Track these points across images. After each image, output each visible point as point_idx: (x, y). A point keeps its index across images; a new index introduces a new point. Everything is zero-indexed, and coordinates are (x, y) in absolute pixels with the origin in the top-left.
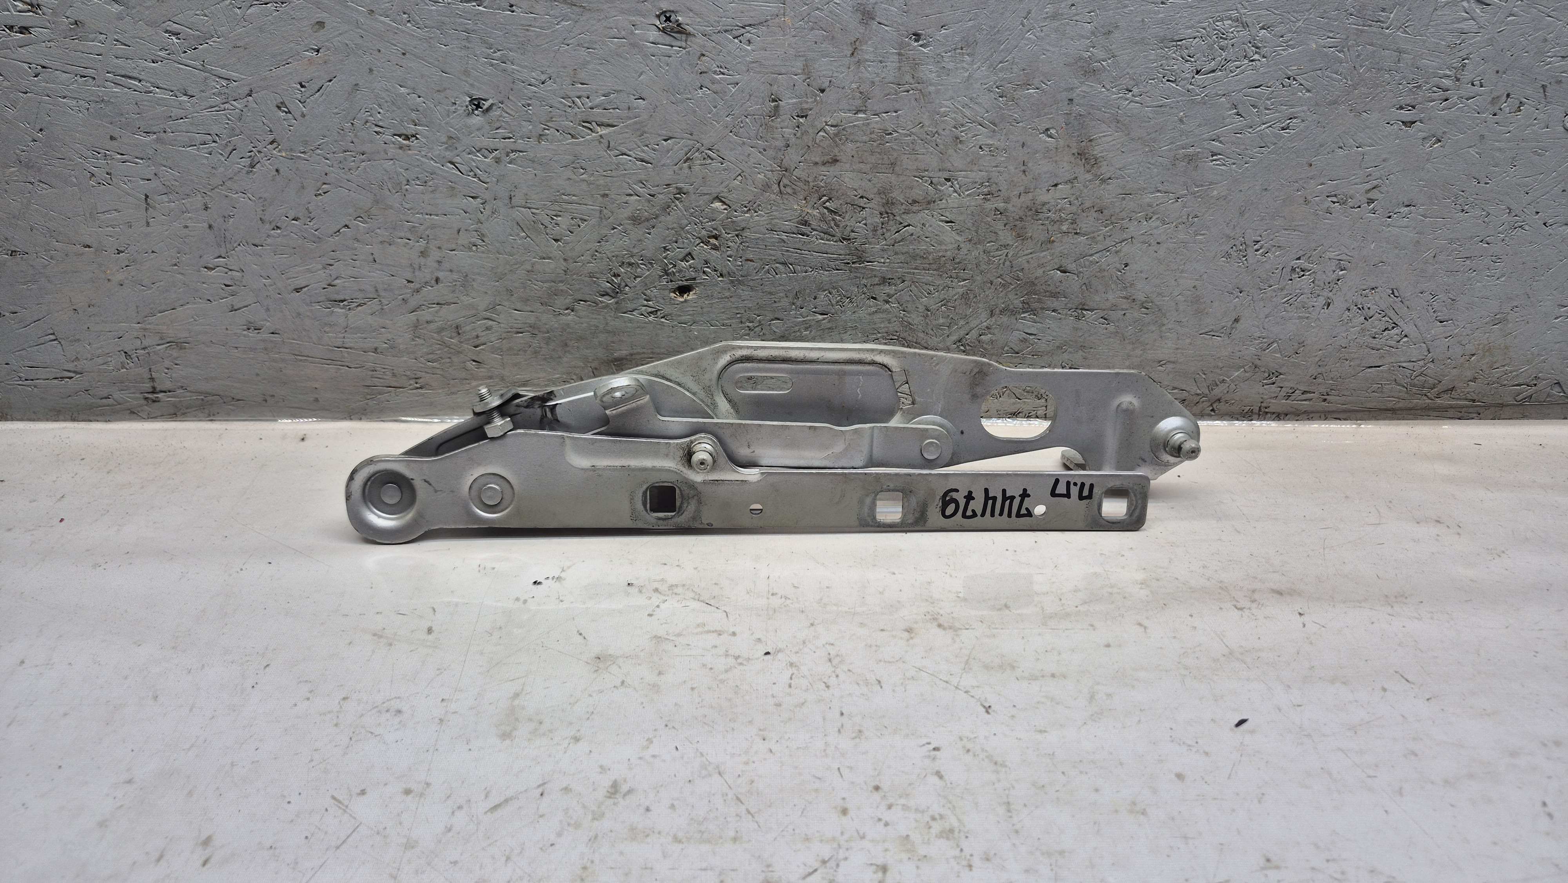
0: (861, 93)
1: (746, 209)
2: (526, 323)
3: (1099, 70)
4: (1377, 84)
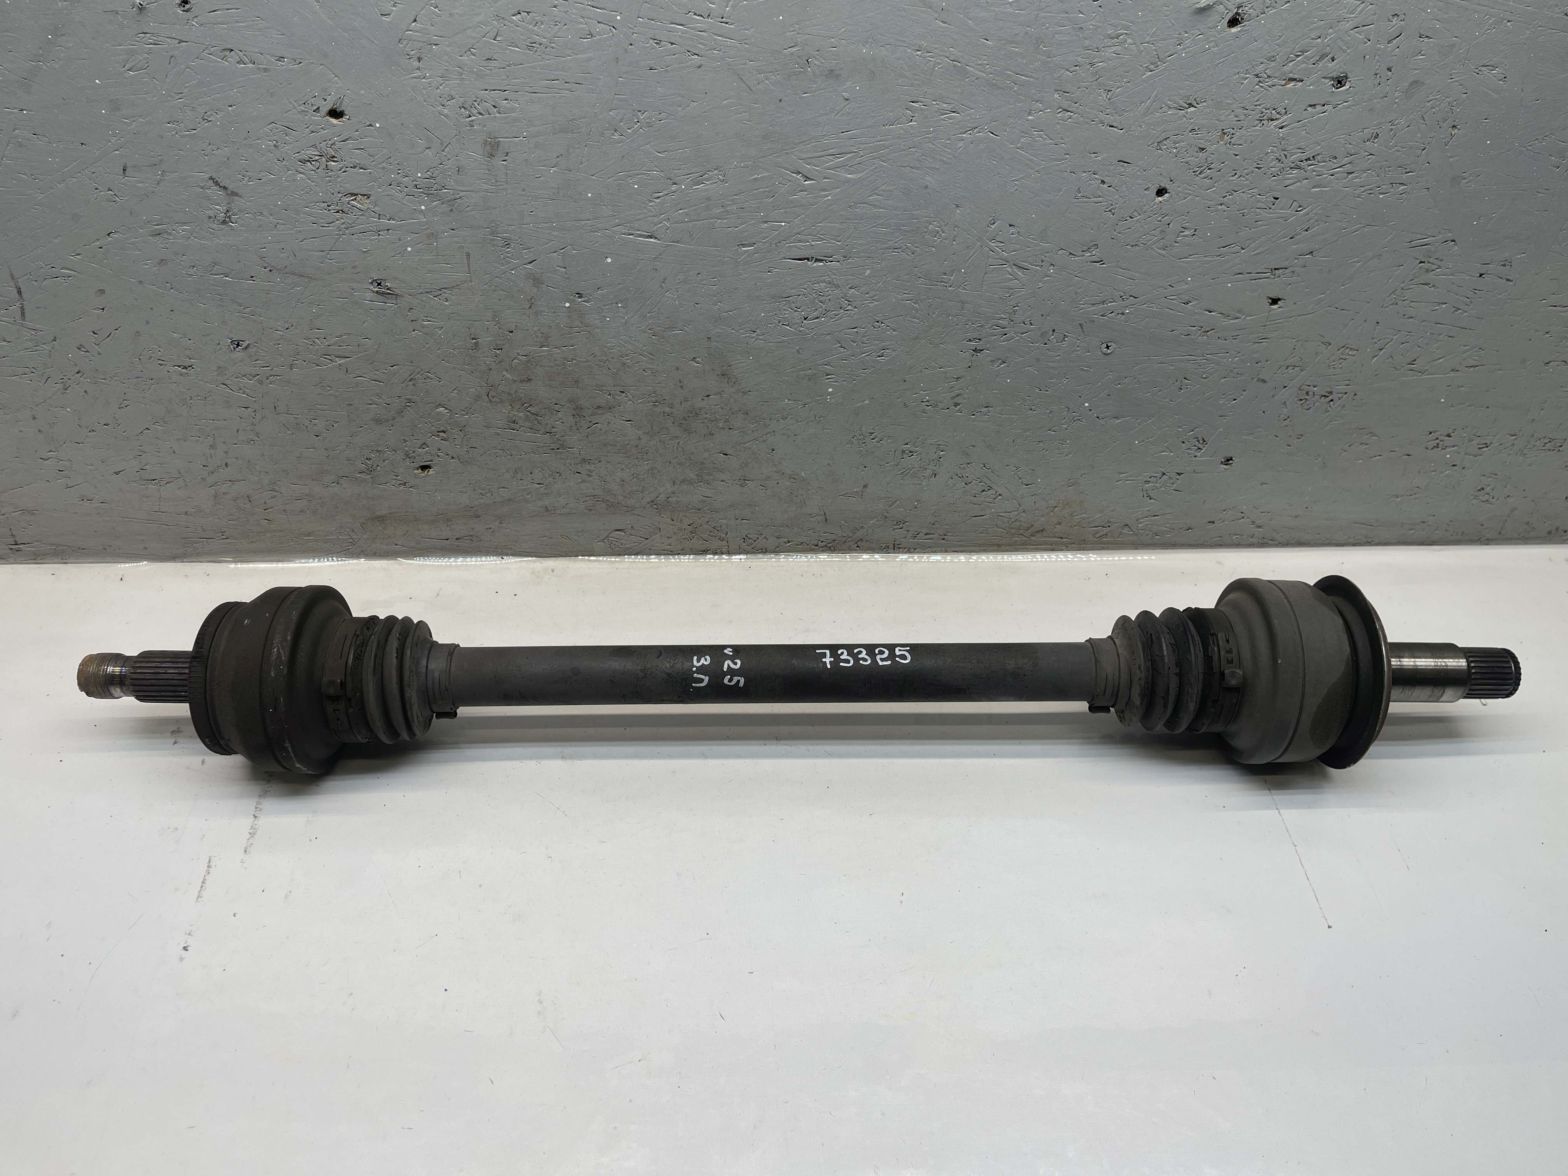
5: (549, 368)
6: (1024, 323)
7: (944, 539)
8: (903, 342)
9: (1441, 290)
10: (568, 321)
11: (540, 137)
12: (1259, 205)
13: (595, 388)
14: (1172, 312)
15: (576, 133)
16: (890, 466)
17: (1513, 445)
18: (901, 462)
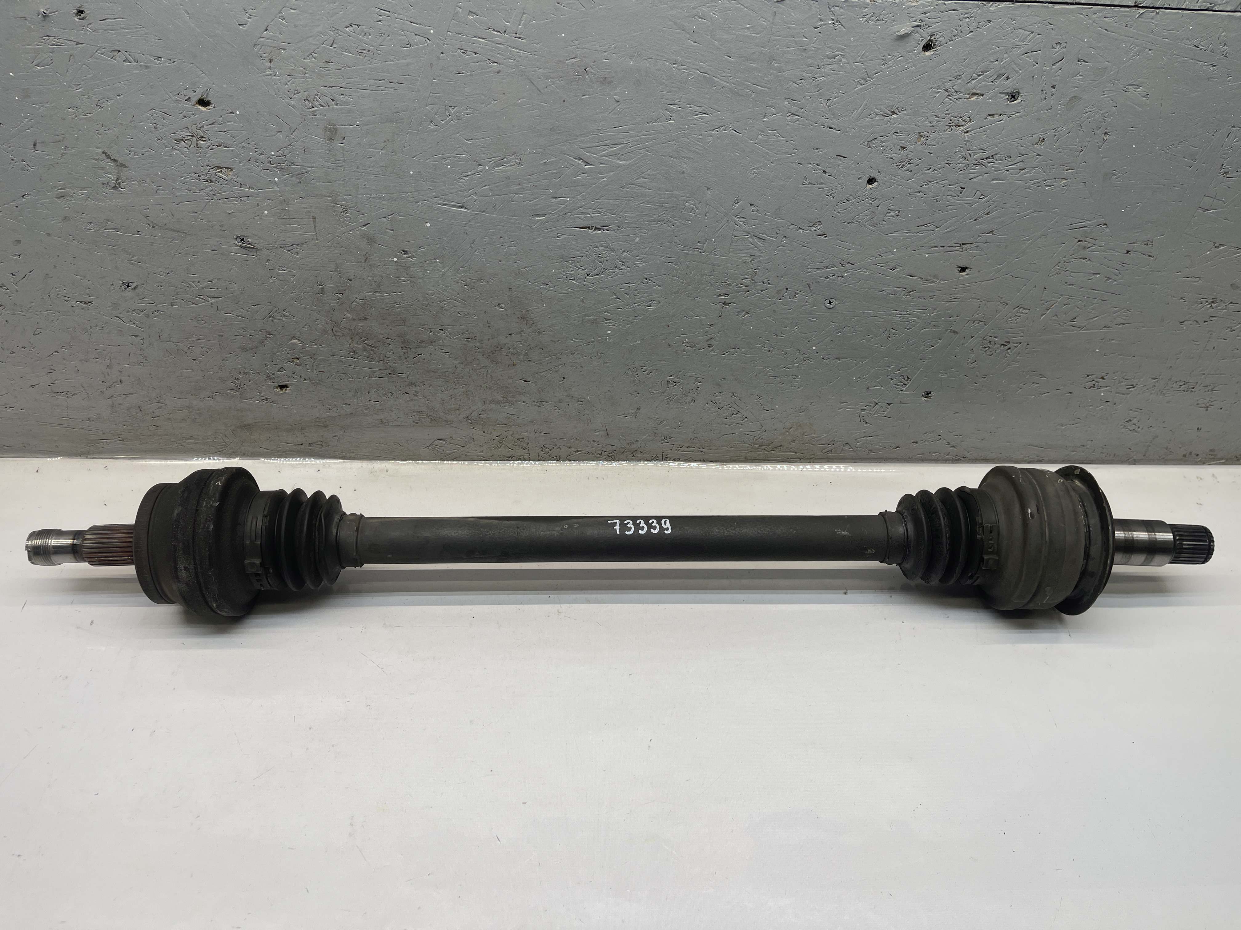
5: (382, 310)
6: (763, 282)
7: (702, 451)
8: (666, 295)
9: (1095, 263)
10: (396, 273)
11: (371, 126)
12: (950, 193)
13: (420, 326)
14: (882, 276)
15: (399, 123)
16: (658, 392)
17: (1155, 386)
18: (667, 390)
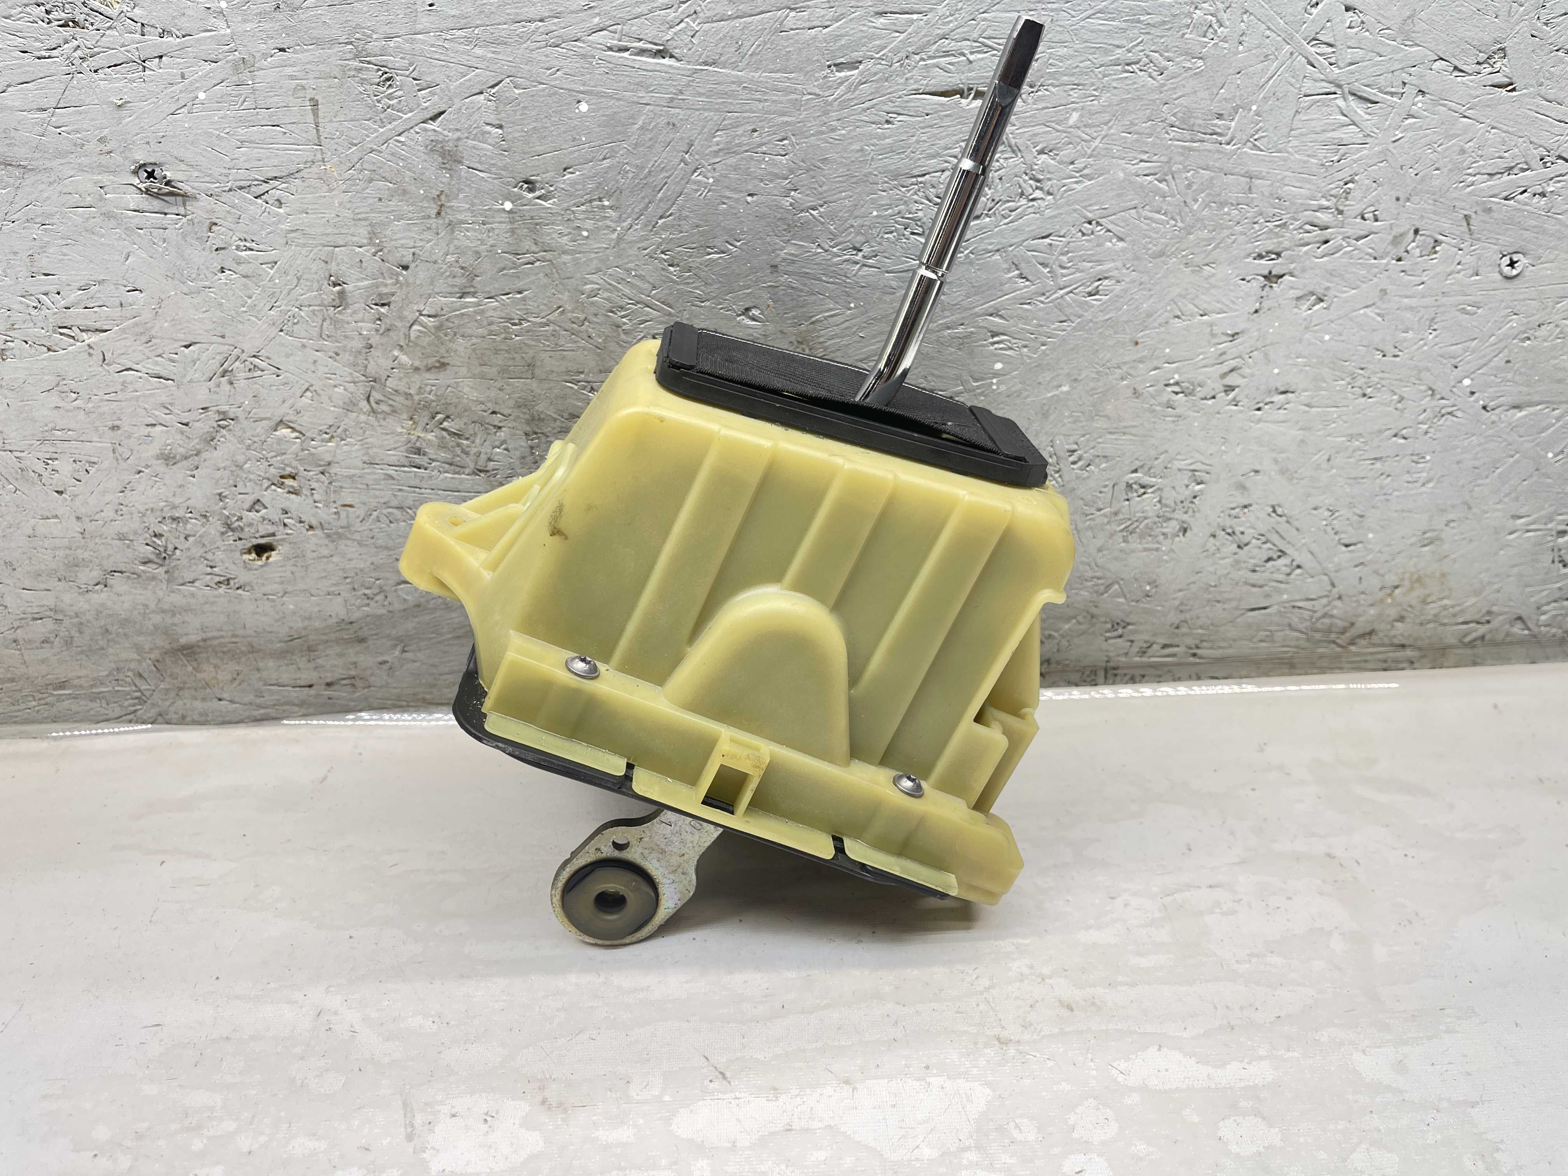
0: (462, 268)
1: (327, 436)
2: (43, 606)
3: (807, 222)
4: (1222, 224)
5: (480, 340)
6: (1363, 218)
7: (1194, 655)
8: (1136, 263)
10: (510, 240)
13: (567, 380)
16: (1104, 514)
18: (1123, 507)
